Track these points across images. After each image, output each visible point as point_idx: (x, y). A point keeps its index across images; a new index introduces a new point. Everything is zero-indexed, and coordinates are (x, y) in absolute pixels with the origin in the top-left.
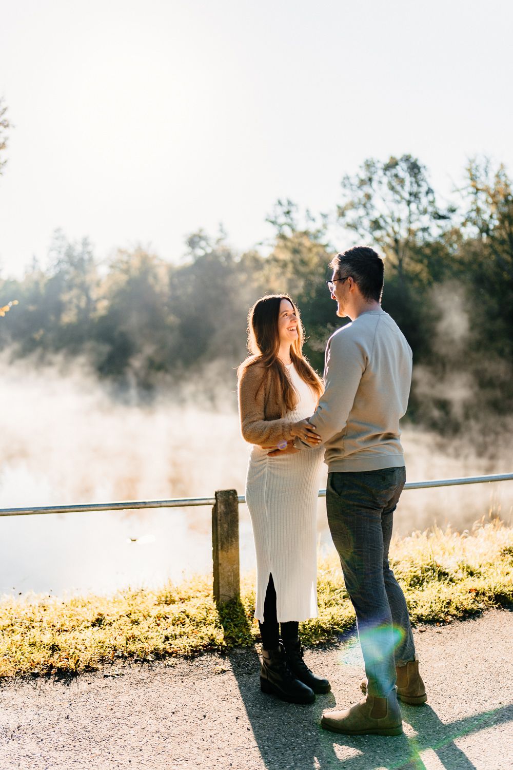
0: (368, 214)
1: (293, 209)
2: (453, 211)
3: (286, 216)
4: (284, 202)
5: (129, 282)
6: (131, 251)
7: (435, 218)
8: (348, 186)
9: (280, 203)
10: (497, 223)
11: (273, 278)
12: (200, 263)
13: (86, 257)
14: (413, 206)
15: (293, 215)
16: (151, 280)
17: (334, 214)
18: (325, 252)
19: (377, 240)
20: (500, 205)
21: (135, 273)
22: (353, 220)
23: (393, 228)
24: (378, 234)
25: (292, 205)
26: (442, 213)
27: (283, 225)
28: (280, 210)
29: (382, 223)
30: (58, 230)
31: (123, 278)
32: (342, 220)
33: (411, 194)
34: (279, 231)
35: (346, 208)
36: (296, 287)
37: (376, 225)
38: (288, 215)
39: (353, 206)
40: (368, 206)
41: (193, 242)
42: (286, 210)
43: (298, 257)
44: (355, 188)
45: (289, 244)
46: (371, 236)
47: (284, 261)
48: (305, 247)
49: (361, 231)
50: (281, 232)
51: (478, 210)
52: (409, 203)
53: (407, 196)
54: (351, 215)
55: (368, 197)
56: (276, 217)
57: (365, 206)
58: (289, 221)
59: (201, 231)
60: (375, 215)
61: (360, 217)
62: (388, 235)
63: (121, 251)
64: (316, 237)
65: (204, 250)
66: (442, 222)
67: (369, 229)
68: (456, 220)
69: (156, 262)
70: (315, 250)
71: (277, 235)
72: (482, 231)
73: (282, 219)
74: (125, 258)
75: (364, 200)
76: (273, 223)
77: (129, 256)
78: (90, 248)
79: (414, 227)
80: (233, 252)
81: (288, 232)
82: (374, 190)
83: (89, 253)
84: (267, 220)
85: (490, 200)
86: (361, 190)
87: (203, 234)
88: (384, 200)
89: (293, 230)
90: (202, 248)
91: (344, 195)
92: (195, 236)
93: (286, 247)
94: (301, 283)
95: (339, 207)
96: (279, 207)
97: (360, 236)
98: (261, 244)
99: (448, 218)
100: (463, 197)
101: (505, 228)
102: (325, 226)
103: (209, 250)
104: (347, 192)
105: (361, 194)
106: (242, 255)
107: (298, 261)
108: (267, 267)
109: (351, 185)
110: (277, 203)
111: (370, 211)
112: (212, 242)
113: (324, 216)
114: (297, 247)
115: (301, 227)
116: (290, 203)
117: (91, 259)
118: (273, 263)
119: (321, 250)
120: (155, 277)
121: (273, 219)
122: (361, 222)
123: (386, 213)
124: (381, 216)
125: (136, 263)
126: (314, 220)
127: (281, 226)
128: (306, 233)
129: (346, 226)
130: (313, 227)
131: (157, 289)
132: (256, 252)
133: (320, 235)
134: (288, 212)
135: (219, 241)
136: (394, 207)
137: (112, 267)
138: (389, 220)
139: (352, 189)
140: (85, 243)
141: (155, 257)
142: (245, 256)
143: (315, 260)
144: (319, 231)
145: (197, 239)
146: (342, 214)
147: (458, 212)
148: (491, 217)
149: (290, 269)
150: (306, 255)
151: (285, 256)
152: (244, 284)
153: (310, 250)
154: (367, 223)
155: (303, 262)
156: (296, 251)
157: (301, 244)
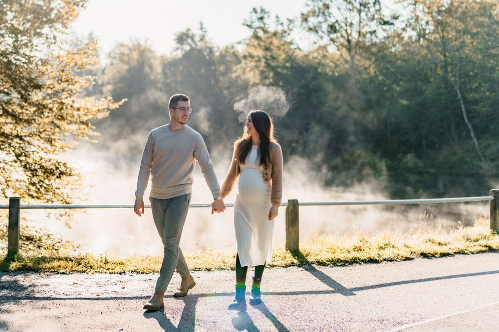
0: (326, 20)
1: (265, 15)
2: (396, 18)
4: (259, 10)
5: (129, 71)
6: (132, 45)
7: (380, 23)
9: (255, 10)
10: (432, 28)
11: (248, 69)
12: (187, 56)
14: (363, 14)
15: (266, 20)
16: (147, 69)
17: (299, 20)
18: (290, 48)
19: (332, 40)
20: (434, 14)
21: (134, 63)
22: (314, 24)
23: (346, 31)
24: (333, 36)
25: (265, 13)
26: (386, 20)
27: (257, 28)
28: (255, 17)
29: (338, 28)
31: (124, 67)
32: (305, 24)
33: (361, 5)
34: (254, 32)
35: (308, 16)
36: (267, 78)
37: (333, 28)
38: (260, 21)
39: (313, 13)
40: (327, 13)
41: (181, 39)
42: (259, 16)
43: (269, 54)
45: (262, 44)
46: (328, 37)
47: (258, 57)
49: (320, 33)
50: (255, 34)
51: (417, 19)
52: (360, 11)
53: (358, 6)
54: (313, 21)
55: (327, 7)
56: (251, 22)
57: (324, 14)
58: (262, 26)
59: (188, 30)
60: (332, 20)
61: (320, 22)
62: (342, 36)
63: (122, 45)
64: (282, 36)
65: (190, 46)
66: (386, 27)
67: (326, 32)
68: (399, 25)
69: (150, 55)
70: (282, 48)
71: (252, 35)
72: (419, 36)
73: (257, 24)
74: (126, 51)
75: (323, 9)
76: (250, 26)
77: (130, 49)
79: (364, 30)
81: (261, 33)
82: (331, 1)
84: (243, 24)
85: (426, 10)
86: (321, 1)
87: (190, 33)
88: (339, 9)
89: (266, 32)
90: (189, 44)
91: (307, 5)
92: (183, 33)
93: (259, 46)
94: (271, 75)
95: (303, 15)
96: (254, 14)
97: (319, 37)
98: (239, 43)
99: (392, 24)
100: (405, 8)
101: (438, 33)
102: (290, 29)
103: (194, 46)
105: (321, 4)
107: (269, 57)
108: (243, 61)
110: (252, 10)
111: (328, 18)
112: (197, 39)
113: (291, 21)
114: (267, 45)
115: (272, 28)
116: (262, 10)
118: (249, 58)
119: (286, 47)
120: (151, 67)
121: (249, 24)
122: (321, 27)
123: (341, 19)
124: (337, 21)
125: (135, 55)
126: (282, 24)
127: (255, 29)
128: (275, 34)
129: (308, 29)
130: (280, 29)
131: (152, 77)
132: (235, 49)
133: (285, 35)
134: (261, 18)
136: (347, 14)
138: (343, 25)
141: (150, 50)
143: (283, 56)
144: (285, 32)
145: (184, 37)
146: (306, 20)
147: (400, 19)
148: (427, 23)
149: (263, 63)
150: (276, 52)
151: (260, 53)
152: (224, 74)
153: (279, 48)
154: (325, 27)
155: (273, 58)
156: (267, 49)
157: (271, 43)
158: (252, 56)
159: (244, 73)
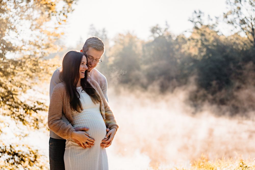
0: (239, 17)
1: (202, 15)
3: (198, 18)
4: (198, 12)
5: (124, 49)
6: (125, 34)
8: (229, 3)
9: (195, 12)
11: (191, 47)
12: (156, 40)
13: (104, 37)
15: (201, 18)
16: (134, 48)
17: (222, 17)
18: (217, 35)
19: (243, 29)
21: (127, 45)
22: (231, 20)
23: (251, 23)
24: (243, 26)
27: (197, 22)
28: (195, 16)
29: (246, 21)
30: (92, 25)
31: (121, 47)
32: (226, 20)
34: (195, 25)
35: (227, 14)
36: (202, 52)
37: (243, 22)
38: (199, 18)
39: (231, 13)
40: (239, 13)
41: (153, 30)
42: (198, 15)
43: (203, 37)
44: (232, 4)
45: (200, 31)
46: (240, 27)
47: (197, 39)
48: (208, 33)
49: (235, 25)
50: (196, 26)
54: (230, 17)
55: (239, 8)
56: (193, 19)
57: (237, 13)
58: (199, 20)
59: (157, 25)
60: (242, 17)
61: (235, 18)
62: (249, 26)
63: (120, 35)
64: (212, 28)
65: (159, 34)
67: (239, 24)
69: (136, 39)
70: (212, 34)
71: (194, 27)
73: (196, 20)
74: (122, 38)
75: (237, 10)
76: (192, 21)
77: (124, 37)
78: (106, 33)
80: (172, 35)
81: (199, 26)
82: (242, 5)
83: (106, 35)
84: (189, 20)
86: (236, 5)
87: (158, 27)
88: (247, 10)
89: (202, 25)
90: (158, 33)
91: (227, 8)
92: (154, 27)
93: (198, 33)
94: (205, 50)
95: (224, 14)
96: (195, 14)
97: (234, 27)
98: (186, 31)
102: (217, 23)
103: (161, 34)
104: (229, 6)
105: (235, 7)
106: (176, 36)
107: (203, 40)
108: (188, 42)
109: (230, 3)
111: (240, 15)
112: (163, 30)
113: (217, 18)
114: (203, 33)
115: (205, 23)
116: (200, 12)
117: (106, 38)
118: (192, 41)
119: (215, 34)
120: (136, 46)
121: (192, 20)
122: (235, 21)
123: (248, 16)
124: (245, 17)
125: (127, 40)
126: (212, 20)
127: (196, 23)
128: (207, 26)
129: (227, 23)
130: (211, 23)
131: (137, 52)
132: (183, 35)
133: (214, 27)
134: (199, 16)
135: (166, 30)
136: (252, 13)
137: (115, 42)
138: (250, 19)
139: (231, 5)
140: (104, 31)
141: (136, 37)
142: (178, 36)
143: (212, 39)
144: (214, 25)
145: (155, 29)
146: (226, 17)
149: (200, 43)
150: (207, 37)
151: (198, 37)
152: (178, 50)
153: (209, 34)
154: (238, 21)
155: (206, 40)
156: (202, 35)
157: (205, 31)
158: (193, 39)
159: (189, 49)
